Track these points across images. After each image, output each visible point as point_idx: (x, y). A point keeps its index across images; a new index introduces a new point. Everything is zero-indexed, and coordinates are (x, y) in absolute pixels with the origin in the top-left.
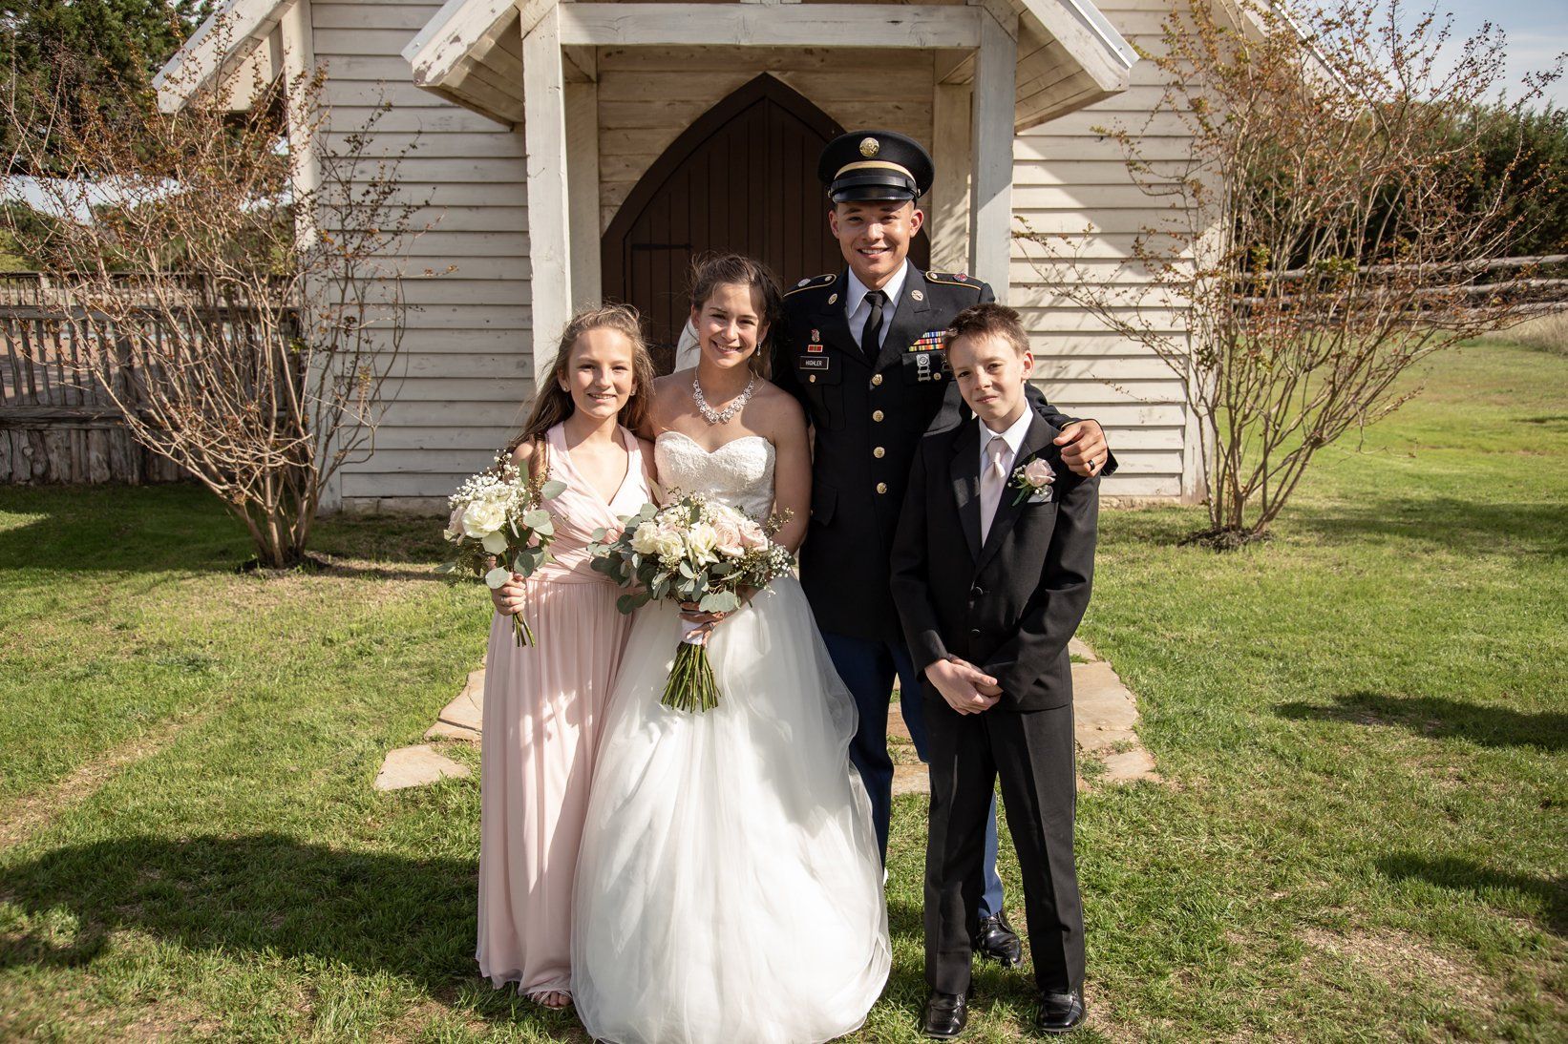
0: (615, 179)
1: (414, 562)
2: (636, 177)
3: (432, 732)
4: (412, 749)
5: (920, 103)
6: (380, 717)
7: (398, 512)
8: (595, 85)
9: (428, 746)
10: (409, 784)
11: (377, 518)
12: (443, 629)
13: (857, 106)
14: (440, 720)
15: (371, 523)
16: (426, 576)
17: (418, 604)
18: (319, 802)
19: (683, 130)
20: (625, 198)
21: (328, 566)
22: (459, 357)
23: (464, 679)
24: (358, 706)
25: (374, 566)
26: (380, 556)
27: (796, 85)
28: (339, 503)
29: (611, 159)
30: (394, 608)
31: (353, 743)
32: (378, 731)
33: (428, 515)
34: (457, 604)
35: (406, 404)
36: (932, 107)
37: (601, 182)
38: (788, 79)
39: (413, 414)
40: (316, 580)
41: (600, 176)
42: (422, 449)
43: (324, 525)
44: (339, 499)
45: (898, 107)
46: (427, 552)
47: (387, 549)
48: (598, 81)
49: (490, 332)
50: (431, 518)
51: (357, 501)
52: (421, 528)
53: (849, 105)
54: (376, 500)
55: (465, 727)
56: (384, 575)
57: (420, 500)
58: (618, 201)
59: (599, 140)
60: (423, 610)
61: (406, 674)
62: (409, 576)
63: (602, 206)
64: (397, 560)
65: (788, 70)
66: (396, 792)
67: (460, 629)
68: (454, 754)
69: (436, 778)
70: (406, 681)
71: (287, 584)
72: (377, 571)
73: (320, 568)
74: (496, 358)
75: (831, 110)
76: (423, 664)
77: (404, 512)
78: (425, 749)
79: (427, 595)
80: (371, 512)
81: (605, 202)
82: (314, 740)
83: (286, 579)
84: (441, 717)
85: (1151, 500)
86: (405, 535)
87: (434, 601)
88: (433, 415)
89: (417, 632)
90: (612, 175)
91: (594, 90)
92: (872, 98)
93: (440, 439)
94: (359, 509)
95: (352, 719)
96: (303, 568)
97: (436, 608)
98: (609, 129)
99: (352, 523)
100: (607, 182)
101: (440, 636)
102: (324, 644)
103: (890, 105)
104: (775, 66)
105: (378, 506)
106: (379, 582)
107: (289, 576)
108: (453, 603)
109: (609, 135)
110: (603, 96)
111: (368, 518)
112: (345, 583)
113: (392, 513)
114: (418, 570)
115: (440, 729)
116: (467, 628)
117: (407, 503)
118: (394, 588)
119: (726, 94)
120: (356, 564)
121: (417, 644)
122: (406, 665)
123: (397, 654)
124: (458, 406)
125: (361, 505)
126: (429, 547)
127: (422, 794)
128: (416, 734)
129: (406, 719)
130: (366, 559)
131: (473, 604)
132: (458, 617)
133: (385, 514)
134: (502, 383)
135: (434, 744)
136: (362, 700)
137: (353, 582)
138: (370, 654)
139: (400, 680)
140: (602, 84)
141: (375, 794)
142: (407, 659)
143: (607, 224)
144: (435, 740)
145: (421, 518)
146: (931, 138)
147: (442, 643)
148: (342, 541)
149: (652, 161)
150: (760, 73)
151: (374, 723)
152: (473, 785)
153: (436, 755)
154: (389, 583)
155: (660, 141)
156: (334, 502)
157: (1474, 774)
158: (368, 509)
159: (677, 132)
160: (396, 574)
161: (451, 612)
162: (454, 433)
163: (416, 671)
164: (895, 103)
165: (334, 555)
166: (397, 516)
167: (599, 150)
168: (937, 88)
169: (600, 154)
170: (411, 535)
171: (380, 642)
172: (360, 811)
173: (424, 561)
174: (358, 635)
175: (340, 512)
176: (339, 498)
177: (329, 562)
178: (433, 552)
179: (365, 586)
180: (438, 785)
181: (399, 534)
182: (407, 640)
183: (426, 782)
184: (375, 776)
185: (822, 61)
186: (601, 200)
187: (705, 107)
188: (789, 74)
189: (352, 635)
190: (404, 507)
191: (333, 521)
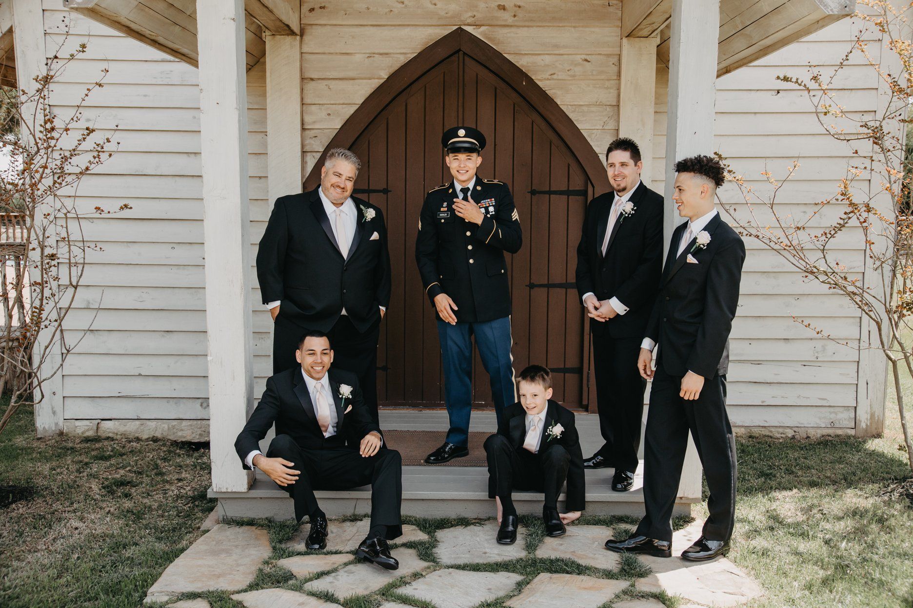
0: (316, 126)
5: (608, 55)
7: (117, 434)
8: (298, 38)
11: (96, 439)
13: (548, 59)
19: (382, 81)
22: (177, 290)
27: (489, 39)
28: (61, 425)
29: (313, 108)
33: (145, 437)
36: (619, 60)
38: (481, 33)
41: (303, 124)
42: (140, 375)
44: (61, 422)
45: (586, 60)
48: (302, 35)
50: (147, 440)
51: (78, 423)
53: (539, 58)
54: (97, 422)
57: (138, 422)
59: (302, 90)
63: (304, 152)
65: (481, 26)
75: (521, 62)
77: (122, 434)
80: (90, 433)
81: (307, 148)
85: (825, 432)
90: (314, 123)
91: (298, 43)
92: (561, 52)
93: (158, 366)
94: (79, 431)
98: (312, 79)
100: (310, 130)
103: (579, 58)
104: (469, 21)
105: (97, 429)
109: (310, 86)
110: (305, 49)
111: (87, 440)
113: (111, 435)
117: (125, 426)
119: (424, 47)
124: (175, 336)
125: (82, 428)
133: (104, 435)
140: (305, 38)
145: (138, 440)
146: (619, 89)
149: (352, 110)
150: (455, 28)
155: (360, 92)
156: (57, 424)
158: (88, 430)
159: (376, 83)
162: (171, 361)
164: (584, 57)
166: (115, 437)
167: (302, 99)
168: (625, 40)
169: (303, 103)
175: (61, 434)
176: (62, 420)
185: (515, 16)
186: (303, 146)
187: (403, 60)
188: (483, 28)
190: (122, 429)
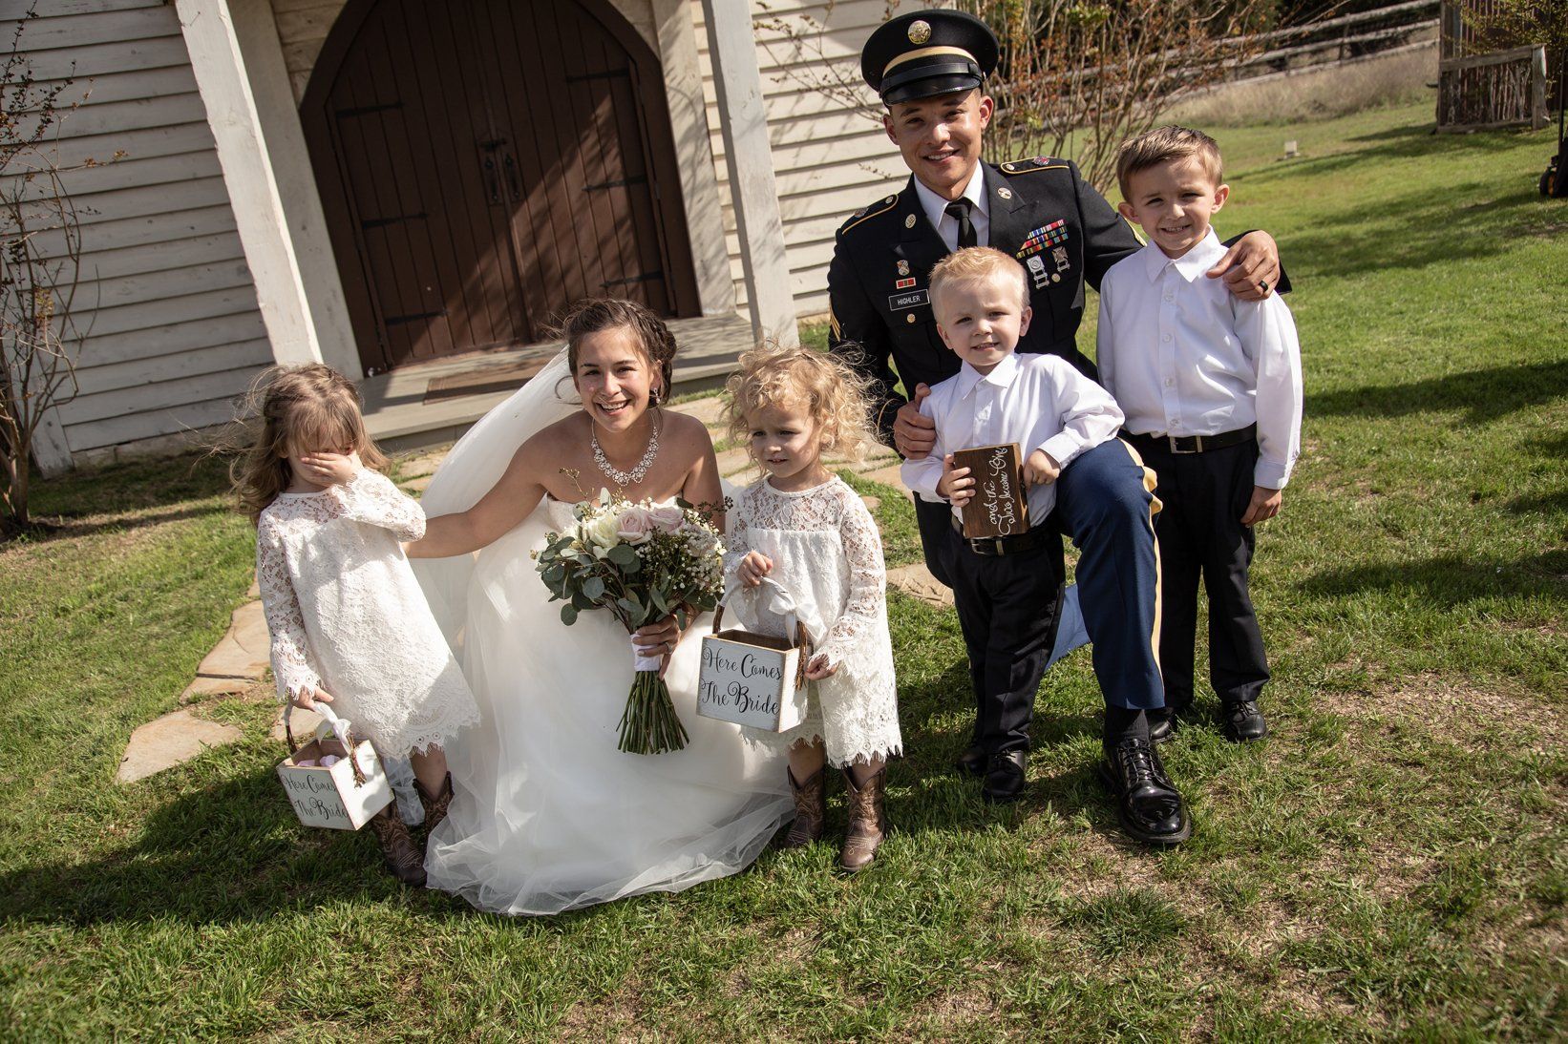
0: (299, 38)
1: (164, 504)
2: (323, 33)
3: (188, 694)
4: (165, 719)
6: (125, 688)
7: (141, 457)
9: (185, 712)
10: (163, 765)
11: (119, 467)
12: (200, 569)
14: (198, 675)
15: (110, 474)
16: (179, 516)
17: (169, 548)
18: (42, 817)
20: (315, 59)
21: (61, 528)
22: (168, 273)
23: (228, 619)
24: (96, 681)
25: (116, 517)
26: (122, 506)
28: (68, 459)
29: (289, 16)
30: (141, 558)
31: (89, 728)
32: (120, 707)
33: (175, 453)
34: (216, 538)
35: (119, 336)
37: (283, 45)
39: (131, 346)
40: (45, 546)
41: (281, 39)
42: (151, 383)
43: (57, 486)
44: (68, 456)
46: (179, 491)
47: (132, 497)
49: (198, 240)
50: (180, 456)
51: (90, 454)
52: (169, 468)
54: (112, 448)
55: (232, 677)
56: (128, 525)
57: (163, 439)
58: (307, 63)
60: (176, 552)
61: (156, 629)
62: (157, 520)
63: (291, 73)
64: (143, 505)
66: (147, 780)
67: (220, 565)
68: (220, 715)
69: (197, 750)
70: (157, 637)
71: (11, 556)
72: (120, 522)
73: (50, 532)
74: (211, 267)
76: (178, 613)
77: (148, 456)
78: (181, 716)
79: (179, 535)
80: (109, 462)
81: (293, 67)
82: (38, 735)
83: (10, 552)
84: (201, 671)
86: (152, 479)
87: (187, 539)
88: (155, 343)
89: (170, 578)
90: (294, 34)
93: (169, 368)
94: (95, 462)
95: (88, 698)
96: (29, 535)
97: (190, 547)
99: (90, 478)
100: (291, 44)
101: (197, 577)
102: (57, 616)
105: (116, 455)
106: (122, 533)
107: (12, 548)
108: (210, 537)
111: (108, 469)
112: (81, 542)
113: (134, 460)
114: (168, 512)
115: (201, 687)
116: (230, 562)
117: (149, 445)
118: (140, 536)
120: (94, 520)
121: (169, 591)
122: (157, 619)
123: (145, 609)
124: (180, 329)
125: (96, 458)
126: (180, 485)
127: (182, 776)
128: (168, 699)
129: (158, 681)
130: (106, 512)
131: (232, 534)
132: (218, 551)
133: (125, 461)
134: (226, 294)
135: (193, 708)
136: (101, 672)
137: (91, 540)
138: (112, 615)
139: (150, 636)
141: (117, 790)
142: (157, 611)
143: (302, 91)
144: (194, 701)
145: (169, 458)
147: (200, 584)
148: (79, 499)
151: (118, 696)
152: (248, 749)
153: (196, 721)
154: (134, 532)
156: (63, 460)
157: (1388, 484)
158: (104, 459)
160: (143, 521)
161: (208, 548)
162: (184, 358)
163: (168, 623)
165: (66, 515)
166: (140, 461)
167: (273, 7)
169: (275, 13)
170: (159, 478)
171: (125, 598)
172: (99, 819)
173: (174, 500)
174: (99, 596)
175: (72, 469)
176: (68, 453)
177: (62, 523)
178: (185, 489)
179: (106, 542)
180: (201, 759)
181: (145, 479)
182: (158, 589)
183: (185, 759)
184: (116, 766)
186: (288, 65)
189: (90, 597)
190: (147, 450)
191: (66, 480)
